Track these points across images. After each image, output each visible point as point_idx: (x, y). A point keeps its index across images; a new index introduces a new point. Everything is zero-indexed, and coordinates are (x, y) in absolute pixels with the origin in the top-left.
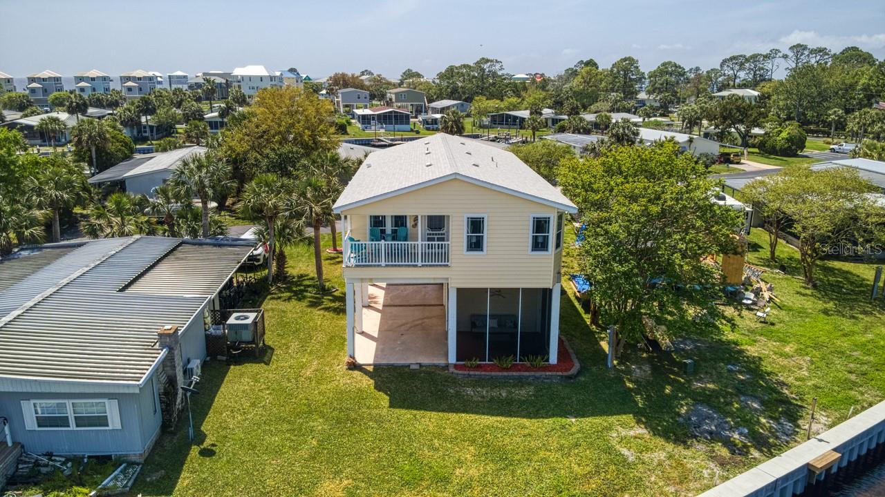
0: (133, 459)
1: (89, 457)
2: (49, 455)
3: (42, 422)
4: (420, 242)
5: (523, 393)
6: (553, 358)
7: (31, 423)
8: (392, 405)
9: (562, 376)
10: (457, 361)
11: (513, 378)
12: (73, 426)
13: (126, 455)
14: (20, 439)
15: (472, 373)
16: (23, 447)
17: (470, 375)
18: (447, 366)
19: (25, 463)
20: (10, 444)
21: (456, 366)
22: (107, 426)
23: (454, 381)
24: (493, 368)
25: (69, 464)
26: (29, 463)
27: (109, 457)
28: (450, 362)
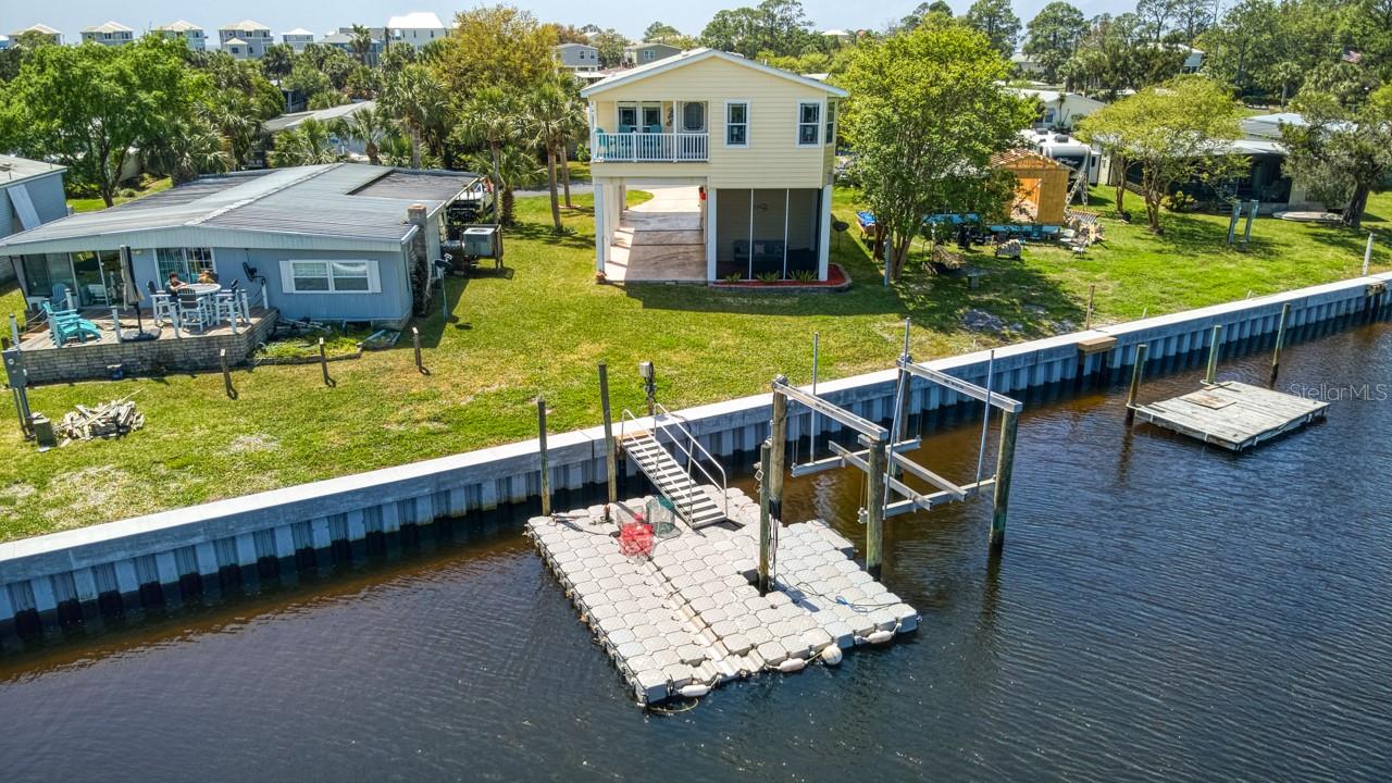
0: (393, 325)
1: (347, 323)
2: (307, 321)
4: (675, 134)
5: (785, 301)
6: (823, 274)
8: (645, 306)
9: (830, 289)
10: (717, 278)
11: (778, 291)
12: (332, 290)
13: (384, 322)
14: (277, 303)
15: (733, 287)
16: (278, 312)
17: (731, 289)
18: (706, 283)
19: (283, 323)
20: (266, 307)
21: (715, 283)
22: (367, 288)
23: (712, 293)
24: (754, 284)
25: (329, 326)
26: (287, 324)
27: (368, 324)
28: (709, 279)
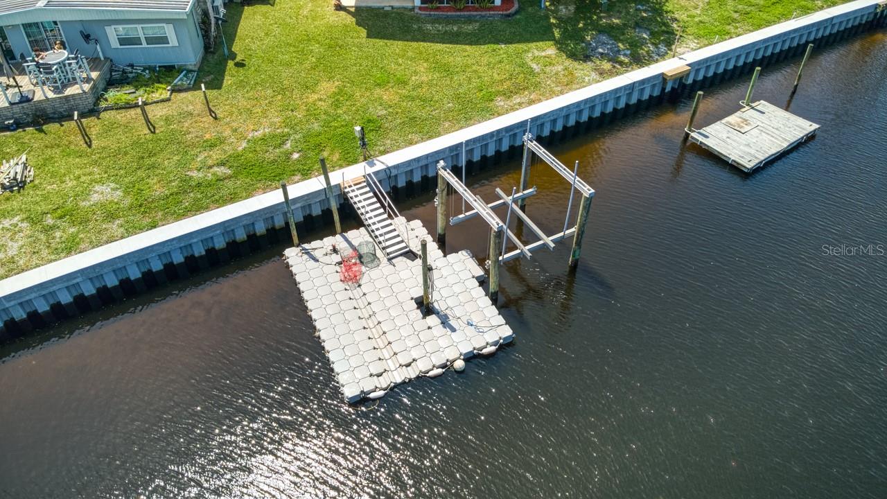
0: (191, 68)
1: (160, 67)
2: (132, 66)
3: (123, 41)
5: (469, 28)
7: (115, 43)
8: (369, 36)
9: (502, 15)
10: (422, 3)
11: (464, 17)
12: (145, 45)
13: (185, 65)
14: (110, 55)
15: (432, 13)
16: (111, 61)
17: (430, 15)
18: (413, 9)
19: (116, 71)
20: (102, 59)
21: (420, 8)
22: (168, 43)
23: (417, 19)
24: (450, 9)
25: (147, 71)
26: (119, 71)
27: (173, 67)
28: (416, 4)
